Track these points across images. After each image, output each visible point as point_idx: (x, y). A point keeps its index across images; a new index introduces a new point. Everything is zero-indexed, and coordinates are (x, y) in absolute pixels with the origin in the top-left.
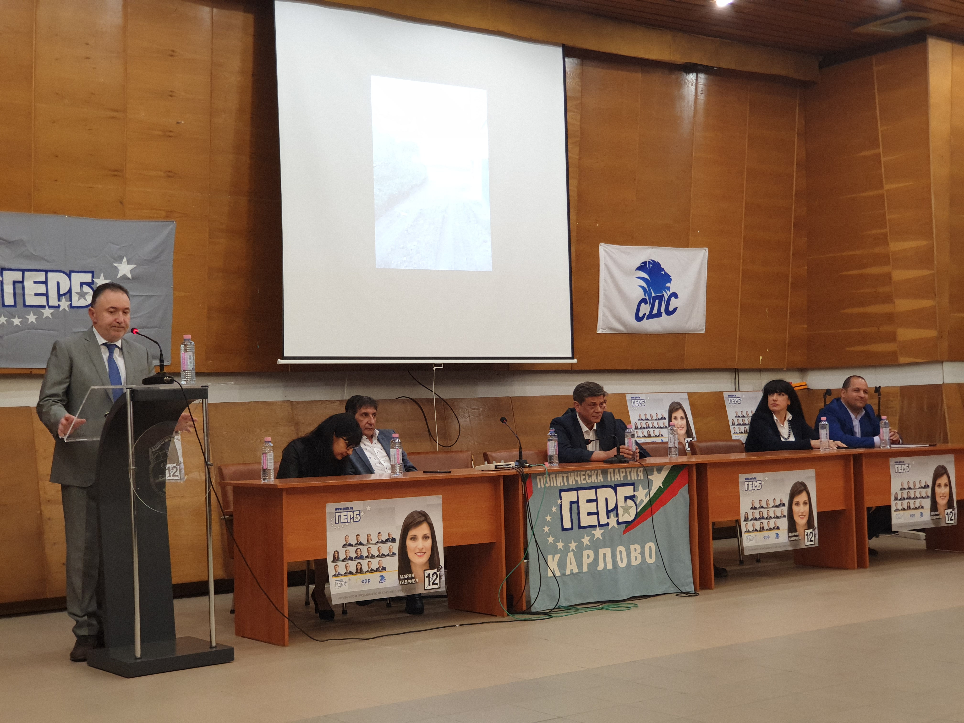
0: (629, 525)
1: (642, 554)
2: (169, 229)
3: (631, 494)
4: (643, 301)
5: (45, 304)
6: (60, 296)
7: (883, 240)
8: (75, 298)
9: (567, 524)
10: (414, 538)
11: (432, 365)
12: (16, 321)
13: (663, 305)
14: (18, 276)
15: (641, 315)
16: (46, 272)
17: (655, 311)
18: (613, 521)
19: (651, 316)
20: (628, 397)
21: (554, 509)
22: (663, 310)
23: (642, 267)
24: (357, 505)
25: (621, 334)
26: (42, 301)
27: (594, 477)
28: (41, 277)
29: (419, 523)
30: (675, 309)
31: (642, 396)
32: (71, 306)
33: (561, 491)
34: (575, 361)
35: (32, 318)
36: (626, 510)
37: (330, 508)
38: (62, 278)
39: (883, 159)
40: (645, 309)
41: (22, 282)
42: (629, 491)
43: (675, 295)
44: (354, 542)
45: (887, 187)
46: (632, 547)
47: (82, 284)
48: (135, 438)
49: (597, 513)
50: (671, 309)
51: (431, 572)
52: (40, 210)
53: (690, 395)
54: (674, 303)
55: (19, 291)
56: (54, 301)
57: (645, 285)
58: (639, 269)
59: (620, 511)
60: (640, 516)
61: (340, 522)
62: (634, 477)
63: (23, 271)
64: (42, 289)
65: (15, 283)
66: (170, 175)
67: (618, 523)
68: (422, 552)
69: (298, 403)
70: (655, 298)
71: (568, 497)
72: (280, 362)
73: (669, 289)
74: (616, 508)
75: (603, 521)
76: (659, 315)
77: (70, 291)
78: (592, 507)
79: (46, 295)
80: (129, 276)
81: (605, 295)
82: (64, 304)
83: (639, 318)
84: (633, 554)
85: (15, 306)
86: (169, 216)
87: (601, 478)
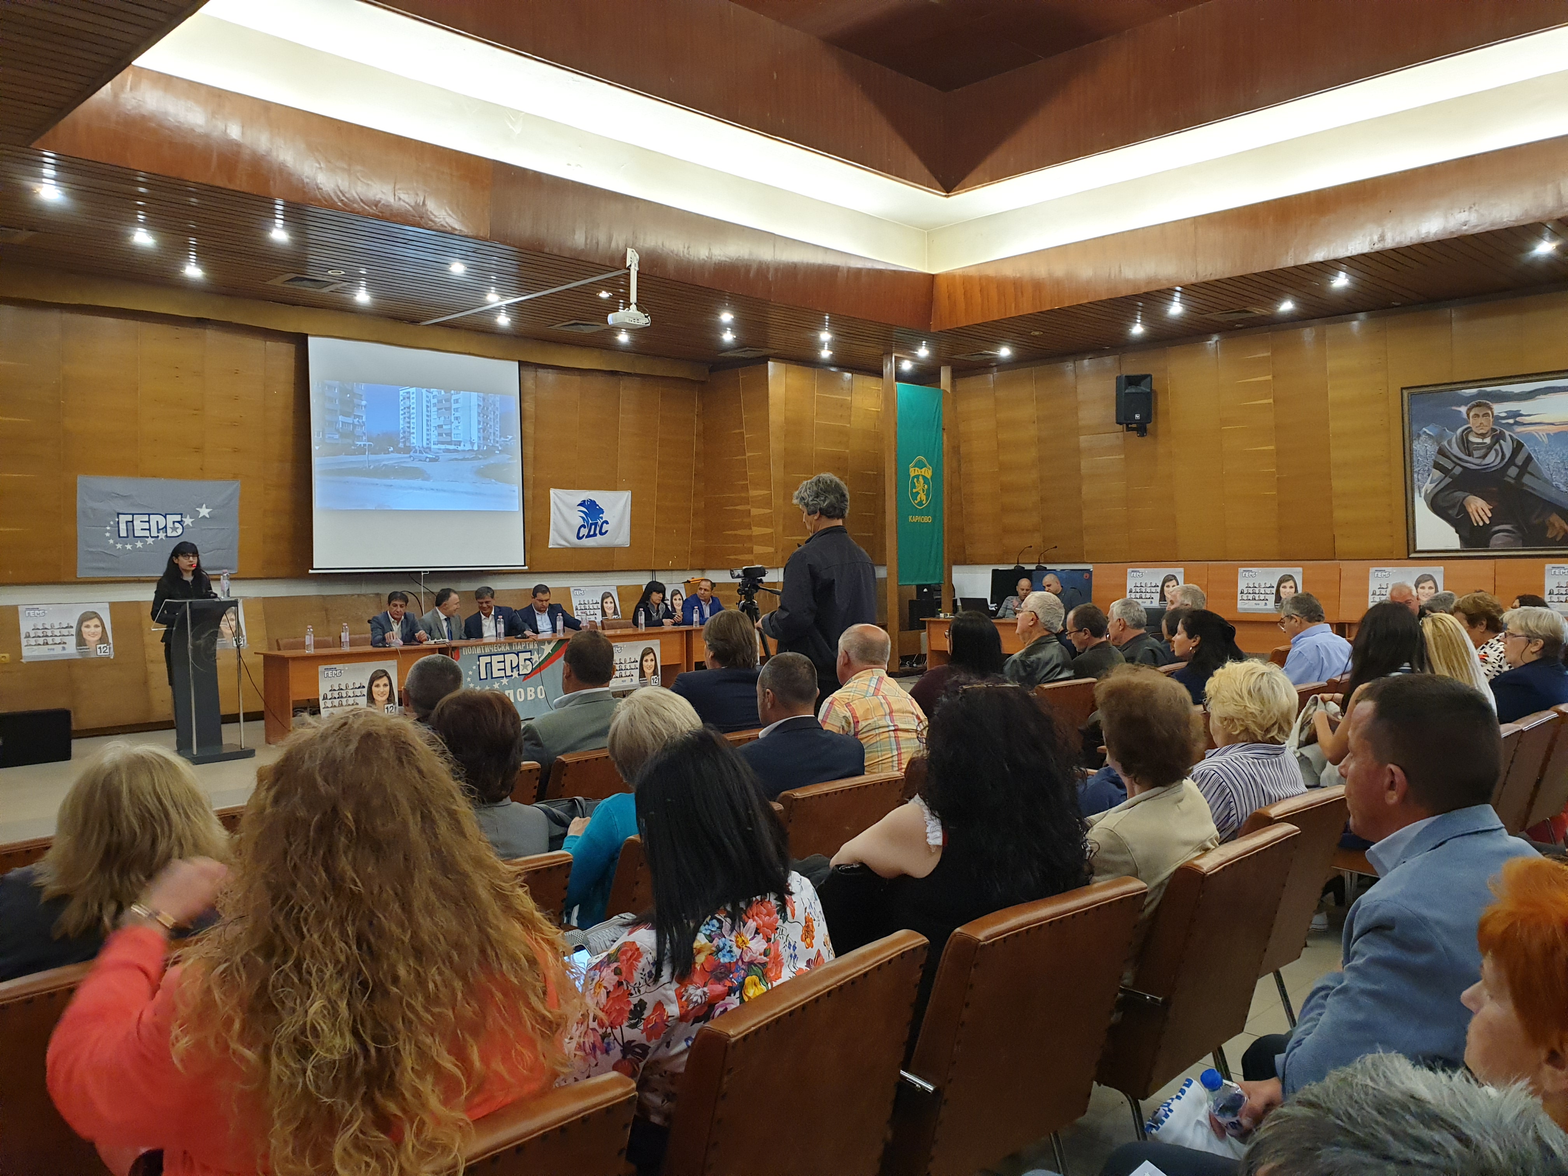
0: (527, 676)
1: (536, 692)
2: (235, 486)
3: (529, 657)
4: (583, 526)
5: (148, 535)
6: (158, 530)
7: (745, 488)
8: (169, 531)
9: (483, 676)
10: (378, 686)
11: (420, 572)
12: (129, 547)
13: (598, 529)
14: (129, 518)
15: (581, 535)
16: (149, 515)
17: (592, 533)
18: (515, 674)
19: (589, 536)
20: (572, 589)
21: (474, 667)
22: (597, 532)
23: (582, 504)
24: (339, 666)
25: (567, 548)
26: (147, 533)
27: (503, 648)
28: (146, 518)
29: (381, 677)
30: (607, 531)
31: (582, 589)
32: (166, 536)
33: (479, 656)
34: (526, 567)
35: (139, 544)
36: (525, 667)
37: (321, 668)
38: (161, 519)
39: (746, 436)
40: (584, 531)
41: (132, 521)
42: (528, 655)
43: (607, 522)
44: (337, 688)
45: (748, 454)
46: (529, 689)
47: (174, 522)
48: (192, 631)
49: (504, 669)
50: (603, 531)
51: (389, 706)
52: (143, 475)
53: (618, 587)
54: (605, 526)
55: (130, 528)
56: (154, 533)
57: (583, 515)
58: (580, 505)
59: (520, 667)
60: (534, 671)
61: (328, 676)
62: (531, 647)
63: (133, 515)
64: (146, 526)
65: (127, 522)
66: (236, 451)
67: (519, 675)
68: (383, 694)
69: (328, 596)
70: (592, 524)
71: (484, 660)
72: (311, 571)
73: (602, 518)
74: (518, 666)
75: (509, 673)
76: (595, 535)
77: (166, 527)
78: (501, 666)
79: (149, 530)
80: (208, 516)
81: (555, 523)
82: (162, 535)
83: (579, 538)
84: (529, 693)
85: (127, 537)
86: (235, 477)
87: (508, 648)
